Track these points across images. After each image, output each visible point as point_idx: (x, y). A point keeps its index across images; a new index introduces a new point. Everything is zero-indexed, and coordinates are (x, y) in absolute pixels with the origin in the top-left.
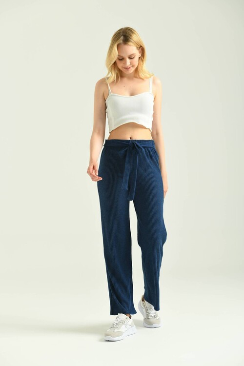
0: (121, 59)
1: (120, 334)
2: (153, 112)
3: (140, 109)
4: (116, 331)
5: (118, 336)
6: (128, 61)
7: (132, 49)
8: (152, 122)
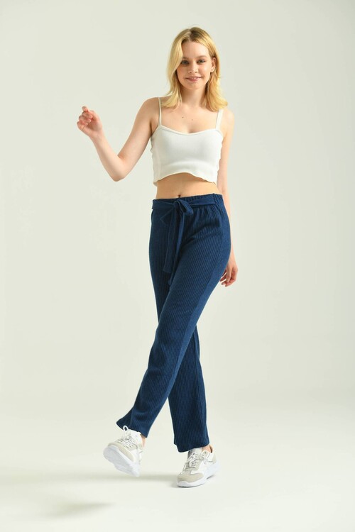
0: (186, 63)
1: (199, 476)
2: (220, 158)
3: (201, 154)
4: (193, 472)
5: (196, 480)
6: (195, 67)
7: (200, 49)
8: (218, 172)
